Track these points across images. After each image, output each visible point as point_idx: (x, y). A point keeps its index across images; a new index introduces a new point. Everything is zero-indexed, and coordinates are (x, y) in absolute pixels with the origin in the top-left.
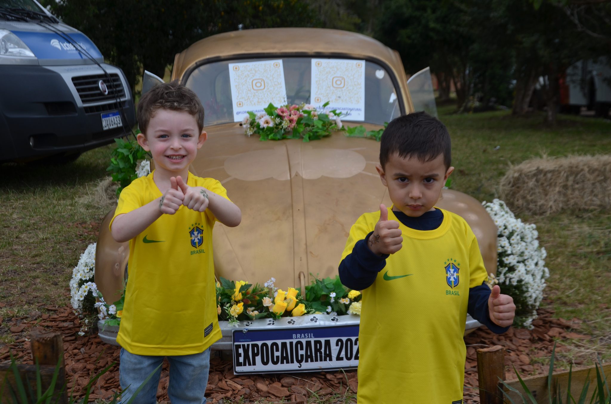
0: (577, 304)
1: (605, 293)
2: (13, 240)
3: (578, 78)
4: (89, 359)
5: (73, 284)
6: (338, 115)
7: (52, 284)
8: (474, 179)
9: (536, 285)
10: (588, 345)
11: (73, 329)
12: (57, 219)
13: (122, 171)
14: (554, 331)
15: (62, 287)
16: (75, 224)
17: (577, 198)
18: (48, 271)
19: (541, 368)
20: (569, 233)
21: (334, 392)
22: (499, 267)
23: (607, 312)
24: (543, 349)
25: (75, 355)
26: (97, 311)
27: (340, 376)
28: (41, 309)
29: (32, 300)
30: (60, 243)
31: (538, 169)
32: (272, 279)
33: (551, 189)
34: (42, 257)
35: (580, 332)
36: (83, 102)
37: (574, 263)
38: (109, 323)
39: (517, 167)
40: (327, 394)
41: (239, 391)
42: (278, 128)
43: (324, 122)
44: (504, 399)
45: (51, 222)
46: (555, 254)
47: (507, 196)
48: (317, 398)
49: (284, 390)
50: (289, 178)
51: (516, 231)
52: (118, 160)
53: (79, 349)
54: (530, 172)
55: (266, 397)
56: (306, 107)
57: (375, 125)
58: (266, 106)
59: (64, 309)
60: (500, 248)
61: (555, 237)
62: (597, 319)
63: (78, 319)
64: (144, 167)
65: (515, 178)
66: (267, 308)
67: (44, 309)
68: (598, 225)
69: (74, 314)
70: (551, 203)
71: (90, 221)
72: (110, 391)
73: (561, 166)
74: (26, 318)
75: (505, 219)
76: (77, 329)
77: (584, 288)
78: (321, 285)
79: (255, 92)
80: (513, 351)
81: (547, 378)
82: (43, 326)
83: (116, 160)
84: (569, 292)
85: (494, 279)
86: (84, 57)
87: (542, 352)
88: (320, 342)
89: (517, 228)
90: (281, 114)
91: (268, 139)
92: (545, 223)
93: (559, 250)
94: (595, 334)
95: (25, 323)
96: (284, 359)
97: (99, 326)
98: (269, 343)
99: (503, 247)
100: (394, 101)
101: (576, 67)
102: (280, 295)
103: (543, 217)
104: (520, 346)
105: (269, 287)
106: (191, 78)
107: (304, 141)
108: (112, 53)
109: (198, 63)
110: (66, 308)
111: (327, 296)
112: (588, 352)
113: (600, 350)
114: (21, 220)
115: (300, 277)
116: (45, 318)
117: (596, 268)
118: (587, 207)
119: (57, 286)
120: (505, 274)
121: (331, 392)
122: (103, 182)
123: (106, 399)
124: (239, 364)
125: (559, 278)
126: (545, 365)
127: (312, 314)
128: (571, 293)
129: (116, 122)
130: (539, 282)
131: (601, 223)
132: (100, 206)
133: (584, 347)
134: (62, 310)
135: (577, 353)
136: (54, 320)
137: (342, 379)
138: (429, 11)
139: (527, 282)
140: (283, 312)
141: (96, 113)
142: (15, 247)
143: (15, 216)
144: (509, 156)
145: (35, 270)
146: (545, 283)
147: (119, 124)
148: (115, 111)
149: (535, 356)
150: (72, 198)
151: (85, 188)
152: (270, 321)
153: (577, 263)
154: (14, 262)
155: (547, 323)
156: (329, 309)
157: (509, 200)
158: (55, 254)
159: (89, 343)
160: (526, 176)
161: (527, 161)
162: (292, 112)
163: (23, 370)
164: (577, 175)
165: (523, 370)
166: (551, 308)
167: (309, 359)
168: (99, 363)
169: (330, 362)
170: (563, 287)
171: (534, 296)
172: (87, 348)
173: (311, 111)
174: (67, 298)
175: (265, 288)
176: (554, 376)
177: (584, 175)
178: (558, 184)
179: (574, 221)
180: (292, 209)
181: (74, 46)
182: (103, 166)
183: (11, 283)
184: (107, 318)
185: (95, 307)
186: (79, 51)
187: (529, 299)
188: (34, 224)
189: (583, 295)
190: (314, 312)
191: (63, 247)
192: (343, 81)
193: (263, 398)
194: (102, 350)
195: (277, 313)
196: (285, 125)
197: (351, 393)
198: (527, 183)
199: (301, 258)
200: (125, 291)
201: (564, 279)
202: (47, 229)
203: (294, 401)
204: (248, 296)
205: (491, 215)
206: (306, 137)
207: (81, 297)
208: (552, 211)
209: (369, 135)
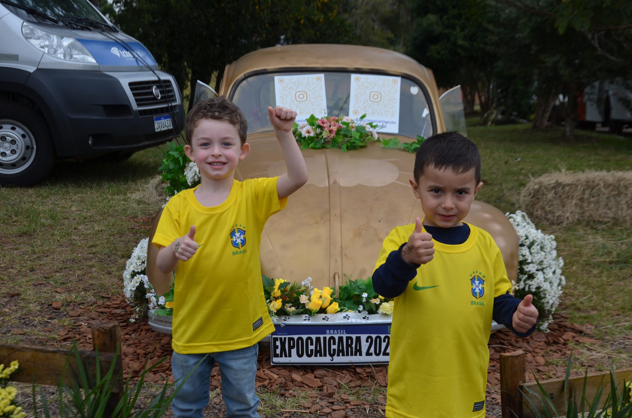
0: (589, 310)
1: (616, 300)
2: (72, 231)
3: (595, 97)
4: (139, 345)
5: (127, 274)
6: (375, 127)
7: (106, 273)
8: (496, 189)
9: (553, 291)
10: (599, 349)
11: (125, 316)
12: (111, 213)
13: (172, 171)
14: (568, 335)
15: (115, 276)
16: (128, 218)
17: (592, 210)
18: (103, 261)
19: (555, 369)
20: (584, 243)
21: (363, 385)
22: (520, 274)
23: (617, 319)
24: (557, 351)
25: (127, 340)
26: (148, 301)
27: (369, 370)
28: (96, 296)
29: (87, 287)
30: (113, 235)
31: (557, 181)
32: (309, 278)
33: (568, 202)
34: (98, 247)
35: (592, 337)
36: (138, 105)
37: (588, 271)
38: (159, 313)
39: (537, 180)
40: (357, 386)
41: (275, 380)
42: (319, 138)
43: (361, 134)
44: (524, 400)
45: (106, 215)
46: (570, 263)
47: (527, 206)
48: (347, 390)
49: (317, 381)
50: (327, 185)
51: (536, 242)
52: (169, 161)
53: (130, 335)
54: (550, 185)
55: (300, 387)
56: (345, 119)
57: (408, 137)
58: (308, 117)
59: (117, 297)
60: (521, 257)
61: (570, 247)
62: (608, 325)
63: (129, 307)
64: (192, 167)
65: (535, 190)
66: (304, 304)
67: (99, 296)
68: (611, 236)
69: (126, 302)
70: (568, 214)
71: (141, 216)
72: (158, 375)
73: (579, 180)
74: (83, 303)
75: (527, 230)
76: (128, 316)
77: (596, 296)
78: (354, 286)
79: (298, 103)
80: (530, 352)
81: (564, 382)
82: (98, 312)
83: (167, 160)
84: (582, 299)
85: (515, 285)
86: (140, 64)
87: (556, 354)
88: (351, 338)
89: (538, 239)
90: (322, 125)
91: (309, 147)
92: (561, 233)
93: (575, 258)
94: (606, 339)
95: (82, 309)
96: (318, 352)
97: (149, 315)
98: (305, 337)
99: (524, 256)
100: (427, 115)
101: (593, 87)
102: (315, 293)
103: (560, 227)
104: (536, 348)
105: (306, 285)
106: (239, 88)
107: (342, 150)
108: (164, 59)
109: (247, 75)
110: (118, 296)
111: (359, 296)
112: (599, 356)
113: (610, 354)
114: (79, 212)
115: (334, 278)
116: (100, 305)
117: (609, 277)
118: (601, 220)
119: (111, 275)
120: (525, 281)
121: (359, 384)
122: (153, 179)
123: (154, 382)
124: (276, 356)
125: (574, 285)
126: (559, 367)
127: (345, 312)
128: (585, 300)
129: (167, 125)
130: (556, 289)
131: (614, 234)
132: (150, 202)
133: (595, 350)
134: (115, 298)
135: (589, 356)
136: (108, 307)
137: (370, 372)
138: (458, 29)
139: (545, 289)
140: (318, 309)
141: (149, 116)
142: (73, 237)
143: (73, 209)
144: (529, 168)
145: (91, 259)
146: (561, 290)
147: (170, 126)
148: (167, 115)
149: (550, 358)
150: (125, 194)
151: (136, 184)
152: (306, 317)
153: (591, 272)
154: (72, 252)
155: (561, 327)
156: (361, 308)
157: (529, 210)
158: (109, 246)
159: (140, 330)
160: (545, 189)
161: (547, 174)
162: (332, 123)
163: (84, 356)
164: (592, 190)
165: (539, 371)
166: (565, 313)
167: (341, 354)
168: (148, 348)
169: (360, 357)
170: (577, 294)
171: (551, 302)
172: (138, 334)
173: (350, 123)
174: (119, 286)
175: (302, 287)
176: (571, 380)
177: (600, 189)
178: (574, 197)
179: (589, 232)
180: (330, 214)
181: (132, 54)
182: (153, 164)
183: (70, 271)
184: (156, 308)
185: (146, 297)
186: (136, 58)
187: (546, 305)
188: (90, 216)
189: (596, 302)
190: (347, 311)
191: (116, 239)
192: (380, 96)
193: (297, 388)
194: (151, 337)
195: (313, 310)
196: (325, 135)
197: (379, 386)
198: (546, 195)
199: (336, 259)
200: (174, 284)
201: (579, 287)
202: (102, 221)
203: (326, 391)
204: (286, 293)
205: (513, 225)
206: (344, 146)
207: (134, 287)
208: (568, 222)
209: (402, 147)
